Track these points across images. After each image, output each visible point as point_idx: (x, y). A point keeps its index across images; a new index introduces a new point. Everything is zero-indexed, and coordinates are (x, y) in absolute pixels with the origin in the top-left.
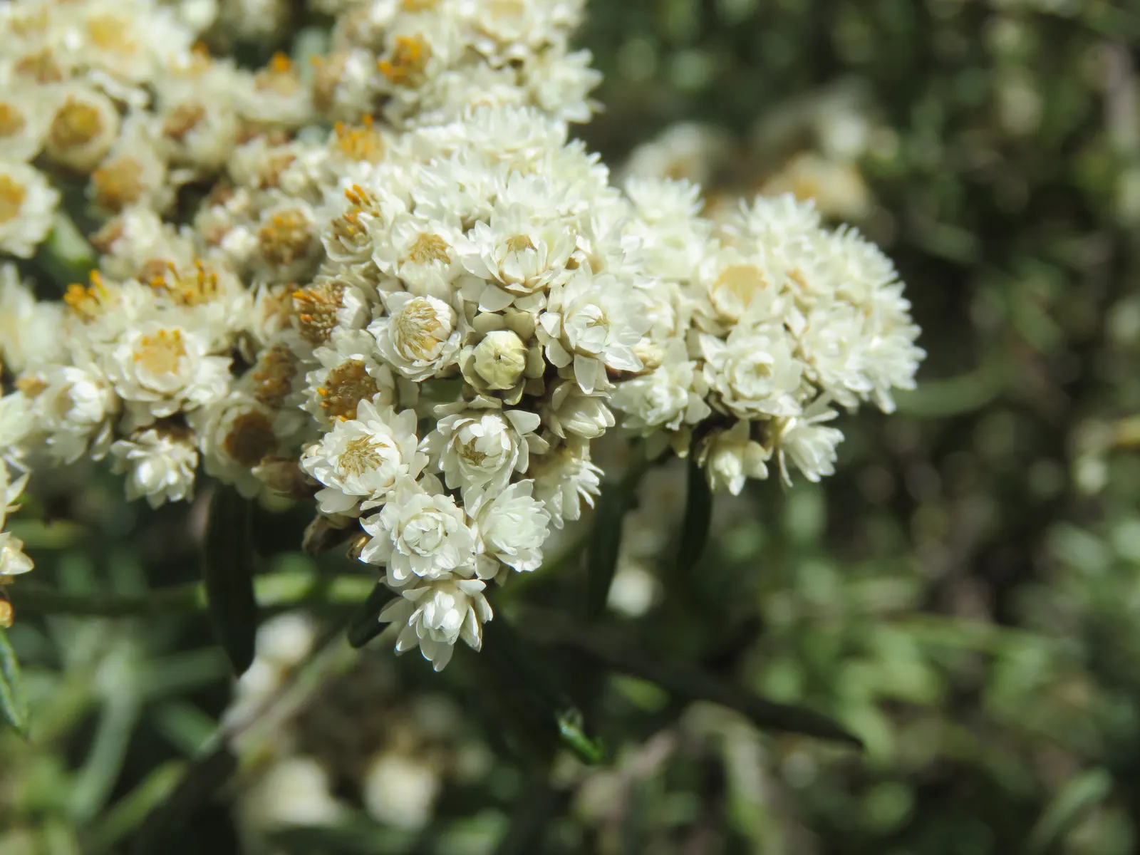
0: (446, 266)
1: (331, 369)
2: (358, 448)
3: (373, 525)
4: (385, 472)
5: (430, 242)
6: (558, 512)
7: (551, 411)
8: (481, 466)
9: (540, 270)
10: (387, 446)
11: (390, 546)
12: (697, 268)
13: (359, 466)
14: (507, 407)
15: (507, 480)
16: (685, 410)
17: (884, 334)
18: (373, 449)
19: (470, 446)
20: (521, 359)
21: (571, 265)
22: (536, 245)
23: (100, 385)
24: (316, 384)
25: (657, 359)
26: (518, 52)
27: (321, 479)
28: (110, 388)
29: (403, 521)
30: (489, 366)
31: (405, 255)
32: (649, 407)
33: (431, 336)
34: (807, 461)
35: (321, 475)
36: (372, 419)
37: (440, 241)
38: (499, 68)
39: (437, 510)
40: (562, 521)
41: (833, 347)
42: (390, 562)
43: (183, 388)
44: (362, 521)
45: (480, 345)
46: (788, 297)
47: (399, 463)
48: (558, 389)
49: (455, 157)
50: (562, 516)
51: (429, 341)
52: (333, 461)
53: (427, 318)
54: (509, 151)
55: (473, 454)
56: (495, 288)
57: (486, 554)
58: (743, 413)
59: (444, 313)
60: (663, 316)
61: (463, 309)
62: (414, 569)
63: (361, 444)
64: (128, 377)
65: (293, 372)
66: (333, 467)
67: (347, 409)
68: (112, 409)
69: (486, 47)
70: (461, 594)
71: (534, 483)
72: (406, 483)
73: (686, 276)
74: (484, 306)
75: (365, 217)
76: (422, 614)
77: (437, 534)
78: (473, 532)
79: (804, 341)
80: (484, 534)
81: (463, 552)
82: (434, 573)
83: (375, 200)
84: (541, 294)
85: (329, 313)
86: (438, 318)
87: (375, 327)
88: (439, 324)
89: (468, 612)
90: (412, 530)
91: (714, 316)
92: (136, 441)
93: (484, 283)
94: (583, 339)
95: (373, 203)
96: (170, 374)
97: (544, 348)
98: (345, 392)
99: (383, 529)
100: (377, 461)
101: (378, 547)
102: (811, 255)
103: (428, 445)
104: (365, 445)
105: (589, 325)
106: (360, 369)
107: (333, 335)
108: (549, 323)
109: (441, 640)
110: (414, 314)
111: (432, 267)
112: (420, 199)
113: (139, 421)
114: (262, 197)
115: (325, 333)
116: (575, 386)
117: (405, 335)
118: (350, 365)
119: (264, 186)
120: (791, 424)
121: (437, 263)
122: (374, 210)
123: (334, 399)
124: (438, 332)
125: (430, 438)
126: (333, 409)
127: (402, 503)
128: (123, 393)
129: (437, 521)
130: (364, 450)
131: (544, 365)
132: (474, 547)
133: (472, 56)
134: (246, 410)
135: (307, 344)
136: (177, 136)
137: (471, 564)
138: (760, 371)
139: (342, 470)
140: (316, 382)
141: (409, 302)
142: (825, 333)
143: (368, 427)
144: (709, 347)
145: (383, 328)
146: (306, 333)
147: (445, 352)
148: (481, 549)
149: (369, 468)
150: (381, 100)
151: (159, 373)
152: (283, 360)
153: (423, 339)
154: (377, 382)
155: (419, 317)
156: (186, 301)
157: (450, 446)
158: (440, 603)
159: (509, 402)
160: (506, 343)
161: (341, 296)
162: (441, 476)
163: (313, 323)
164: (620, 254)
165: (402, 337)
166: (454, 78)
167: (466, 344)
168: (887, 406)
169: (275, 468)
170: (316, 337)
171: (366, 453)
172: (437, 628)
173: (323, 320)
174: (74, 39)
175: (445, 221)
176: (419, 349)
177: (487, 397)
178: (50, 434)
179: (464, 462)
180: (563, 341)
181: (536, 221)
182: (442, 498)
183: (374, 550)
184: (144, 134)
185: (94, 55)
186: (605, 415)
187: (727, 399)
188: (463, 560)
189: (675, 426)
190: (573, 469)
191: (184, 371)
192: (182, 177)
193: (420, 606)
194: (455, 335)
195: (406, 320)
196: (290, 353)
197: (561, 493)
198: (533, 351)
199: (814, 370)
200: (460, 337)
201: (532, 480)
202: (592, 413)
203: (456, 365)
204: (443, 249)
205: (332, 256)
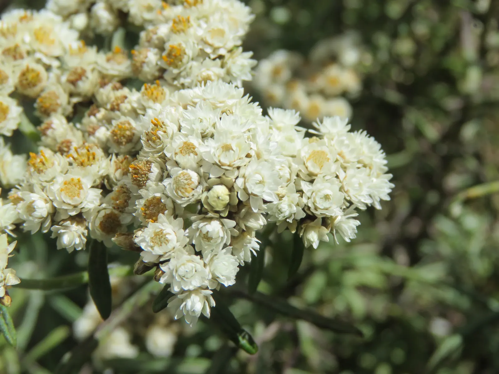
0: (196, 156)
1: (146, 199)
2: (159, 235)
3: (165, 267)
4: (170, 246)
5: (189, 145)
6: (242, 260)
7: (240, 218)
8: (211, 242)
9: (236, 159)
10: (171, 234)
11: (172, 277)
12: (299, 151)
13: (159, 243)
14: (221, 217)
15: (221, 248)
16: (295, 214)
17: (378, 177)
18: (165, 235)
19: (206, 234)
20: (228, 198)
21: (248, 156)
22: (234, 149)
23: (46, 201)
24: (140, 205)
25: (284, 193)
26: (222, 52)
27: (143, 247)
28: (50, 202)
29: (178, 266)
30: (214, 201)
31: (178, 151)
32: (279, 212)
33: (189, 187)
34: (345, 234)
35: (143, 246)
36: (165, 222)
37: (193, 145)
38: (214, 59)
39: (192, 261)
40: (243, 263)
41: (357, 185)
42: (173, 283)
43: (81, 203)
44: (160, 265)
45: (211, 191)
46: (338, 164)
47: (176, 242)
48: (243, 210)
49: (198, 106)
50: (244, 261)
51: (189, 189)
52: (148, 239)
53: (188, 179)
54: (221, 103)
55: (207, 237)
56: (216, 166)
57: (212, 278)
58: (319, 215)
59: (195, 177)
60: (286, 173)
61: (203, 175)
62: (183, 287)
63: (160, 233)
64: (58, 198)
65: (129, 198)
66: (148, 242)
67: (153, 217)
68: (51, 211)
69: (208, 50)
70: (202, 295)
71: (232, 248)
72: (179, 250)
73: (295, 154)
74: (212, 174)
75: (160, 133)
76: (186, 304)
77: (193, 272)
78: (207, 270)
79: (344, 183)
80: (212, 270)
81: (203, 278)
82: (191, 288)
83: (164, 125)
84: (236, 169)
85: (145, 175)
86: (192, 180)
87: (165, 182)
88: (193, 183)
89: (204, 303)
90: (182, 271)
91: (307, 173)
92: (61, 225)
93: (212, 165)
94: (254, 189)
95: (163, 126)
96: (76, 198)
97: (237, 193)
98: (153, 209)
99: (169, 269)
100: (167, 240)
101: (167, 276)
102: (348, 146)
103: (188, 233)
104: (162, 233)
105: (257, 184)
106: (159, 200)
107: (147, 184)
108: (240, 183)
109: (194, 315)
110: (182, 177)
111: (189, 157)
112: (183, 125)
113: (63, 217)
114: (112, 114)
115: (143, 183)
116: (250, 208)
117: (178, 186)
118: (154, 198)
119: (113, 109)
120: (339, 218)
121: (192, 155)
122: (164, 129)
123: (148, 212)
124: (193, 186)
125: (189, 230)
126: (147, 216)
127: (178, 259)
128: (55, 205)
129: (192, 267)
130: (161, 236)
131: (237, 201)
132: (208, 277)
133: (203, 55)
134: (108, 212)
135: (136, 187)
136: (73, 83)
137: (207, 283)
138: (327, 197)
139: (152, 244)
140: (140, 204)
141: (180, 172)
142: (354, 180)
143: (163, 226)
144: (305, 186)
145: (168, 183)
146: (135, 182)
147: (196, 194)
148: (210, 277)
149: (164, 243)
150: (163, 71)
151: (72, 197)
152: (125, 192)
153: (186, 189)
154: (166, 206)
155: (184, 179)
156: (82, 164)
157: (198, 234)
158: (193, 300)
159: (222, 215)
160: (221, 191)
161: (151, 167)
162: (193, 246)
163: (138, 178)
164: (269, 152)
165: (177, 187)
166: (195, 64)
167: (205, 191)
168: (378, 207)
169: (121, 238)
170: (140, 185)
171: (162, 237)
172: (192, 310)
173: (143, 178)
174: (28, 39)
175: (194, 135)
176: (184, 193)
177: (213, 213)
178: (24, 222)
179: (204, 240)
180: (245, 189)
181: (234, 137)
182: (195, 256)
183: (166, 278)
184: (58, 81)
185: (36, 46)
186: (262, 219)
187: (312, 209)
188: (203, 282)
189: (290, 221)
190: (248, 241)
191: (82, 196)
192: (75, 100)
193: (184, 301)
194: (199, 187)
195: (179, 180)
196: (127, 189)
197: (243, 252)
198: (232, 193)
199: (349, 196)
200: (202, 187)
201: (231, 247)
202: (257, 219)
203: (200, 200)
204: (194, 148)
205: (146, 149)
